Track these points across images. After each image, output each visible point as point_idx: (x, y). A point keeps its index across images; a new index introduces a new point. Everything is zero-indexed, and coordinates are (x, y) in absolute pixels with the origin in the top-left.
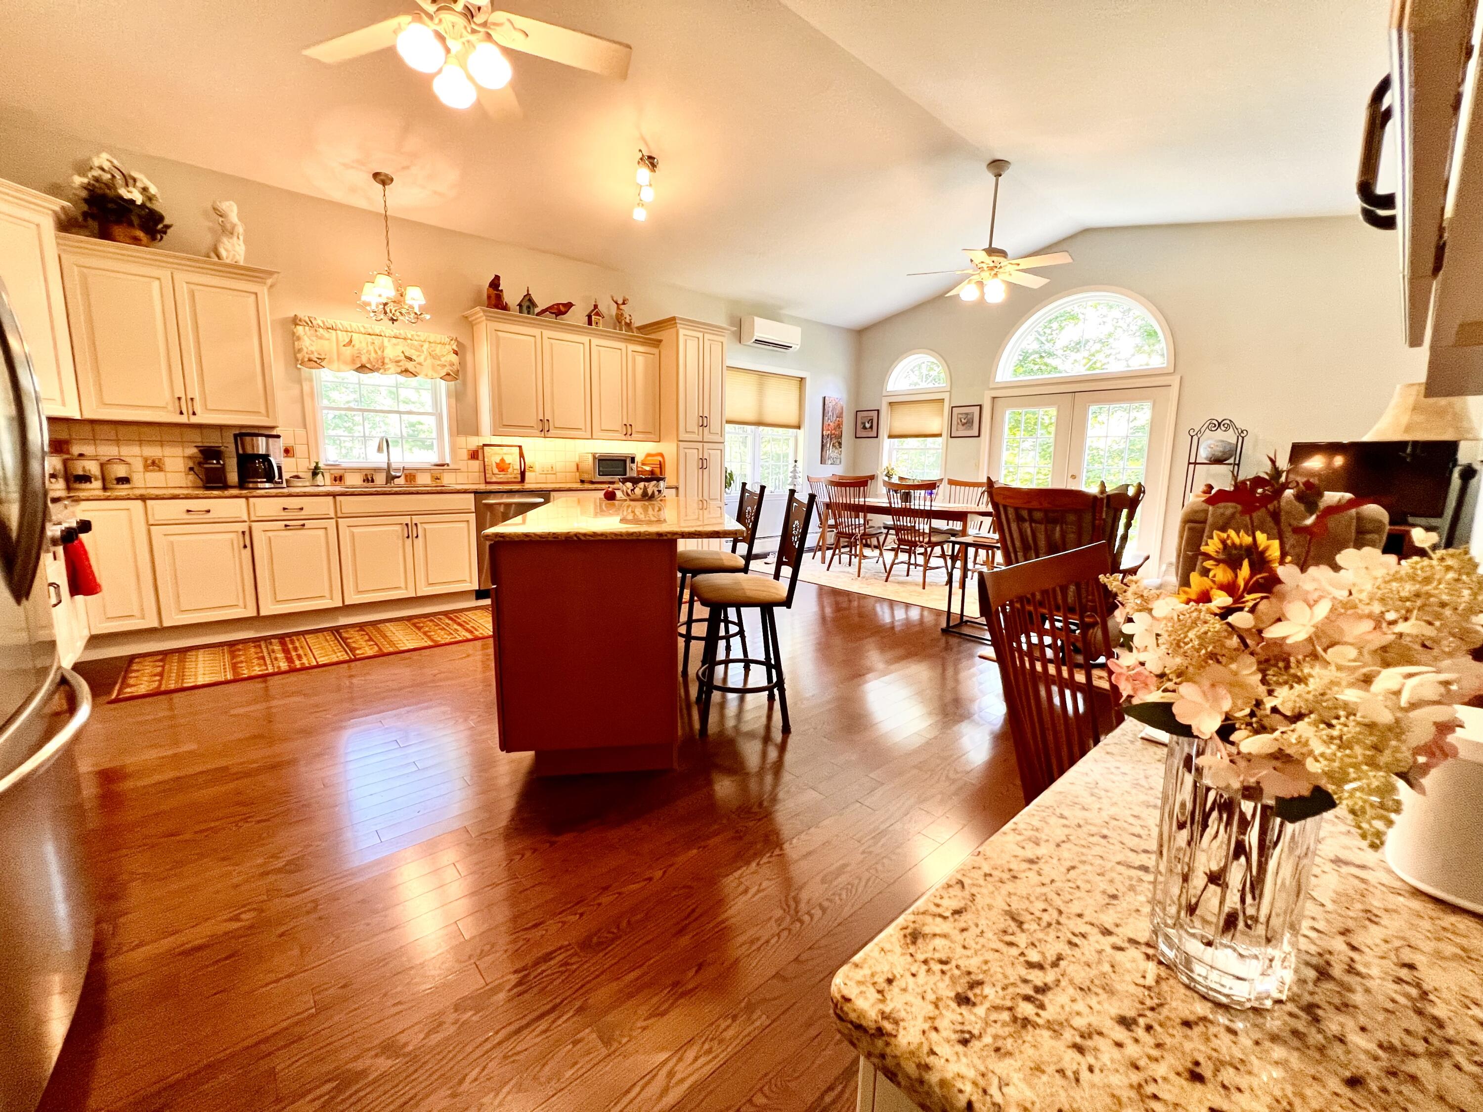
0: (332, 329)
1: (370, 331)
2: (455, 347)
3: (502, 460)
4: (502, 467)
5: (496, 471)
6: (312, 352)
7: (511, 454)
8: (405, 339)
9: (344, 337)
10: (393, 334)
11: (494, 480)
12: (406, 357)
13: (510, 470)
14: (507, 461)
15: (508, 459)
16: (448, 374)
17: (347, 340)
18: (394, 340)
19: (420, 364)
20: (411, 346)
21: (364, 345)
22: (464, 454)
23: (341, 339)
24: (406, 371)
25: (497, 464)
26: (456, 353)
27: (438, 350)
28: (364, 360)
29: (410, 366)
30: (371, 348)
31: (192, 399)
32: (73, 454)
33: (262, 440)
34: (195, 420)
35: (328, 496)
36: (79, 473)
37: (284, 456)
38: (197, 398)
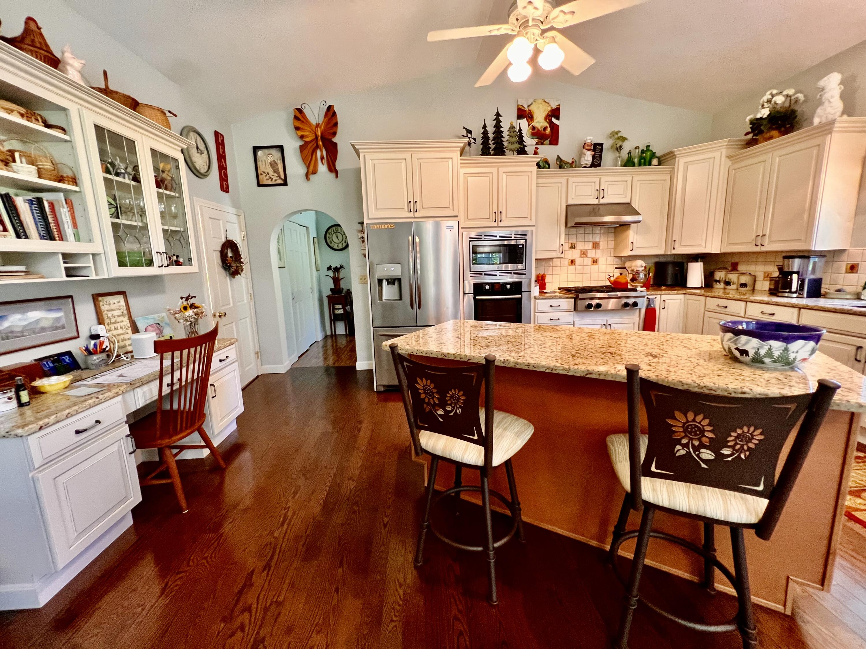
31: (764, 235)
32: (737, 270)
33: (797, 261)
34: (763, 249)
35: (793, 307)
36: (727, 280)
37: (846, 272)
38: (767, 234)
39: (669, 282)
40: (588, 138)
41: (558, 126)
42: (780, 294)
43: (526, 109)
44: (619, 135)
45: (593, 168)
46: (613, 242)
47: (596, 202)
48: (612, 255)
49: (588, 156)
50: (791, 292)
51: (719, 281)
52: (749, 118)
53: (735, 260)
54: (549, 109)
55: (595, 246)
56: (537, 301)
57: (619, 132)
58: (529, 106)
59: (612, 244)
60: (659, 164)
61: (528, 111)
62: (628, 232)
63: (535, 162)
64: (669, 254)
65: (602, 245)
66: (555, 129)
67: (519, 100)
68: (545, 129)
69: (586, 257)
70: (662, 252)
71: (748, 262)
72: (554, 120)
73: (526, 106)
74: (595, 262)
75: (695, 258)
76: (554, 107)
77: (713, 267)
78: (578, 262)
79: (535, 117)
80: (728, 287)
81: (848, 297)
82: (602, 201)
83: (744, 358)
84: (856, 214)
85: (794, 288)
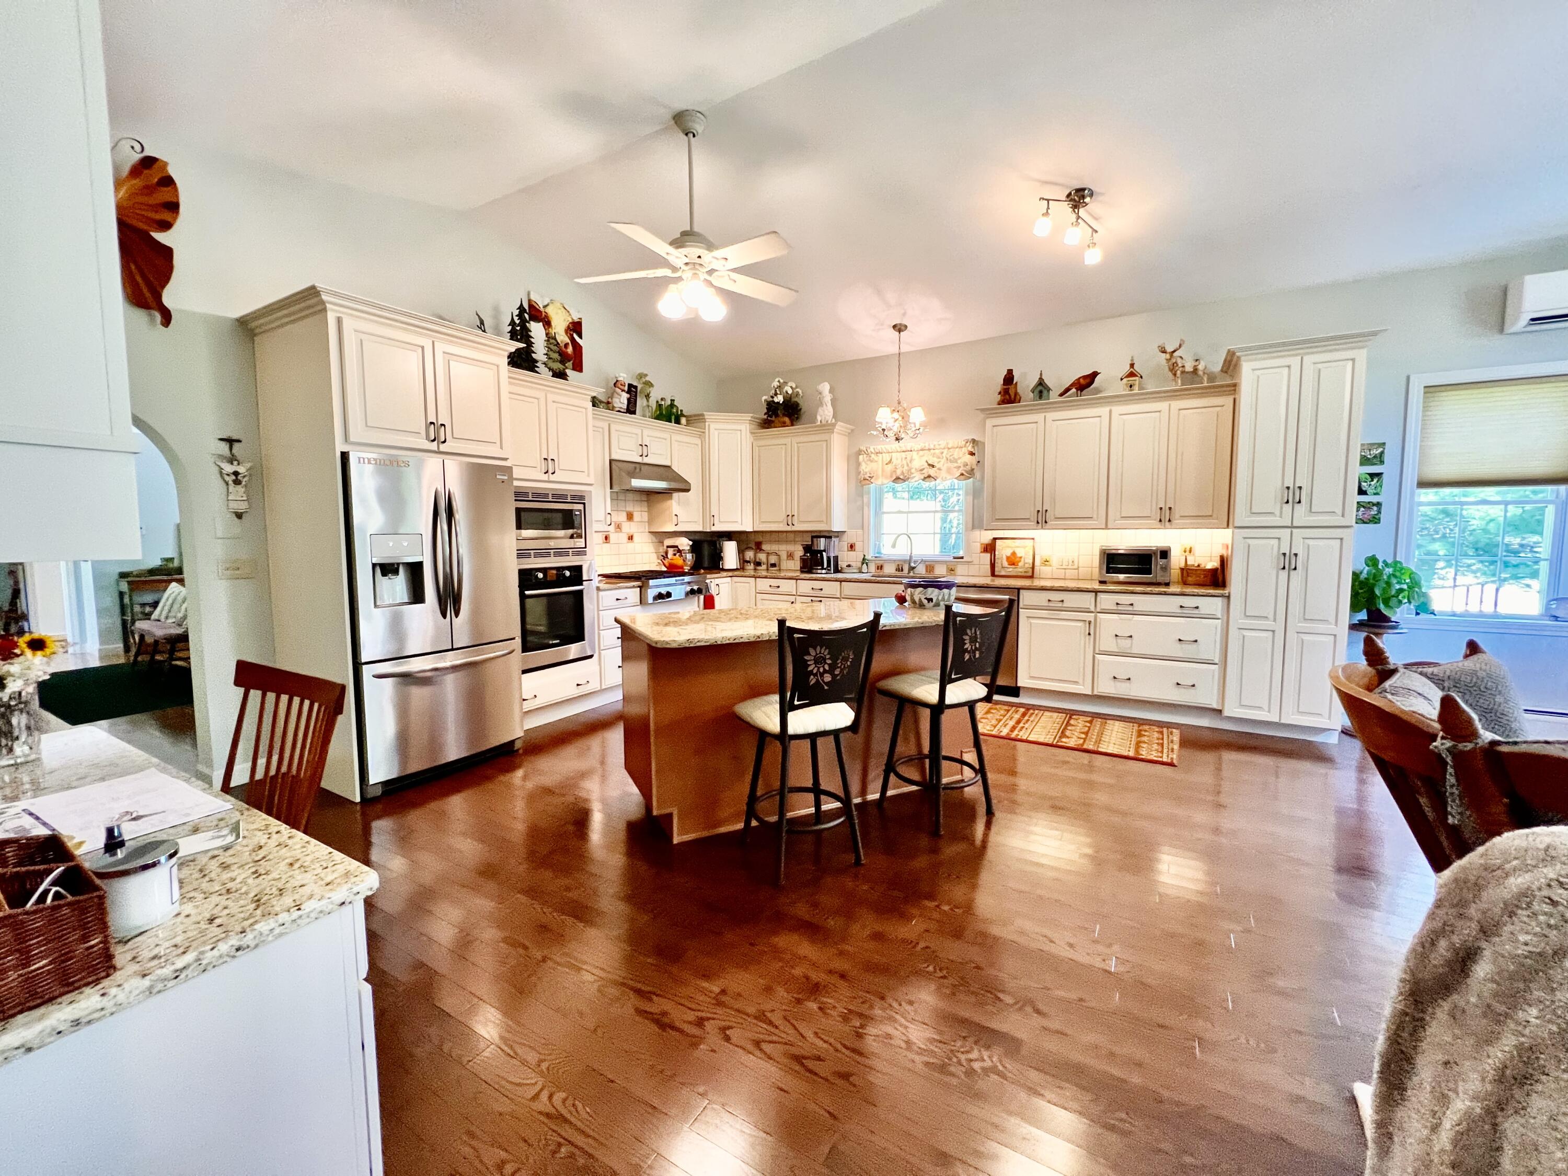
0: (880, 453)
1: (904, 449)
2: (970, 449)
3: (1014, 554)
4: (1013, 560)
5: (1006, 564)
6: (866, 473)
7: (1024, 547)
8: (929, 450)
9: (887, 457)
10: (919, 448)
11: (1003, 573)
12: (929, 465)
13: (1021, 564)
14: (1019, 555)
15: (1019, 553)
16: (962, 474)
17: (889, 460)
18: (921, 453)
19: (939, 469)
20: (934, 455)
21: (899, 461)
22: (978, 548)
23: (884, 460)
24: (929, 476)
25: (1008, 558)
26: (972, 454)
27: (956, 453)
28: (899, 473)
29: (932, 472)
30: (904, 462)
31: (793, 516)
32: (761, 550)
33: (823, 540)
34: (794, 528)
35: (836, 581)
36: (758, 560)
37: (848, 551)
38: (796, 515)
39: (706, 564)
40: (622, 374)
41: (581, 347)
42: (814, 571)
43: (542, 309)
44: (647, 379)
45: (628, 415)
46: (646, 513)
47: (639, 460)
48: (647, 531)
49: (622, 400)
50: (823, 569)
51: (748, 562)
52: (764, 398)
53: (759, 539)
54: (571, 321)
55: (630, 517)
56: (601, 593)
57: (646, 375)
58: (545, 307)
59: (645, 516)
60: (688, 424)
61: (544, 314)
62: (669, 502)
63: (589, 395)
64: (708, 530)
65: (637, 516)
66: (578, 349)
67: (532, 293)
68: (566, 345)
69: (621, 531)
70: (700, 529)
71: (770, 542)
72: (575, 336)
73: (541, 306)
74: (631, 538)
75: (729, 536)
76: (576, 320)
77: (744, 546)
78: (613, 537)
79: (553, 324)
80: (759, 568)
81: (855, 571)
82: (646, 460)
83: (931, 604)
84: (848, 502)
85: (825, 566)
